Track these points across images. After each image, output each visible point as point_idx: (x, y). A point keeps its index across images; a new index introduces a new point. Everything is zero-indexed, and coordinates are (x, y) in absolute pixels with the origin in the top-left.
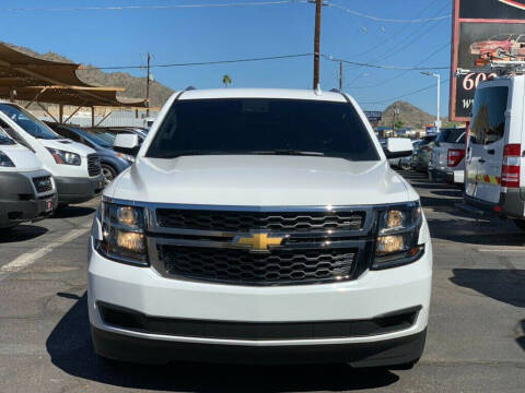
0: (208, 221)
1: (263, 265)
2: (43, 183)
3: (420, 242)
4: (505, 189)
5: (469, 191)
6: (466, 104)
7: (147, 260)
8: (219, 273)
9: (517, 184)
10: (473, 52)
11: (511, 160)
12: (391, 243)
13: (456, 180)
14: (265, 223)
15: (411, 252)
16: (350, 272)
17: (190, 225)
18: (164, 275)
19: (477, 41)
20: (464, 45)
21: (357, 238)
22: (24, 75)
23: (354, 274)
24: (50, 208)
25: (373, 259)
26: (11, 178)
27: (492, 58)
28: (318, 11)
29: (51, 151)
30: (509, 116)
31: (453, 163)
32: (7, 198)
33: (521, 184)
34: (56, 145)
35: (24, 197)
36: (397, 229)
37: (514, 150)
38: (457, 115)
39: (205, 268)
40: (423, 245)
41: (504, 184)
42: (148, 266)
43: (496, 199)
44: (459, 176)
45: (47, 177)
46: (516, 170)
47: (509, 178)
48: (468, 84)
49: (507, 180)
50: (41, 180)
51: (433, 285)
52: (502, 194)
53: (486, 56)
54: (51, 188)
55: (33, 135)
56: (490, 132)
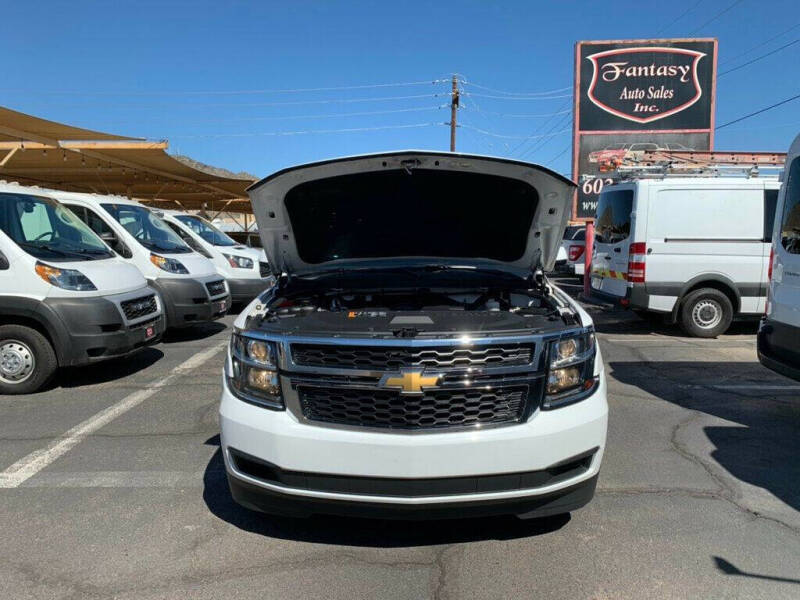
0: (352, 357)
1: (417, 408)
2: (217, 287)
3: (595, 374)
4: (632, 284)
5: (595, 284)
6: (586, 206)
7: (282, 402)
8: (364, 418)
9: (642, 280)
10: (592, 160)
11: (636, 258)
12: (561, 378)
13: (577, 272)
14: (417, 360)
15: (585, 385)
16: (519, 414)
17: (331, 363)
18: (301, 421)
19: (595, 150)
20: (584, 155)
21: (525, 374)
22: (210, 191)
23: (523, 416)
24: (223, 309)
25: (544, 398)
26: (186, 284)
27: (615, 164)
28: (453, 132)
29: (227, 256)
30: (635, 218)
31: (574, 257)
32: (183, 302)
33: (647, 280)
34: (231, 251)
35: (197, 301)
36: (570, 360)
37: (640, 248)
38: (578, 216)
39: (349, 412)
40: (598, 376)
41: (630, 279)
42: (284, 410)
43: (623, 294)
44: (580, 269)
45: (221, 282)
46: (641, 266)
47: (635, 274)
48: (588, 189)
49: (634, 276)
50: (215, 285)
51: (609, 425)
52: (629, 289)
53: (609, 163)
54: (224, 291)
55: (211, 243)
56: (615, 231)
